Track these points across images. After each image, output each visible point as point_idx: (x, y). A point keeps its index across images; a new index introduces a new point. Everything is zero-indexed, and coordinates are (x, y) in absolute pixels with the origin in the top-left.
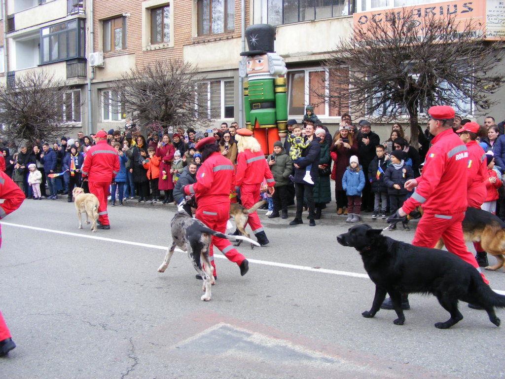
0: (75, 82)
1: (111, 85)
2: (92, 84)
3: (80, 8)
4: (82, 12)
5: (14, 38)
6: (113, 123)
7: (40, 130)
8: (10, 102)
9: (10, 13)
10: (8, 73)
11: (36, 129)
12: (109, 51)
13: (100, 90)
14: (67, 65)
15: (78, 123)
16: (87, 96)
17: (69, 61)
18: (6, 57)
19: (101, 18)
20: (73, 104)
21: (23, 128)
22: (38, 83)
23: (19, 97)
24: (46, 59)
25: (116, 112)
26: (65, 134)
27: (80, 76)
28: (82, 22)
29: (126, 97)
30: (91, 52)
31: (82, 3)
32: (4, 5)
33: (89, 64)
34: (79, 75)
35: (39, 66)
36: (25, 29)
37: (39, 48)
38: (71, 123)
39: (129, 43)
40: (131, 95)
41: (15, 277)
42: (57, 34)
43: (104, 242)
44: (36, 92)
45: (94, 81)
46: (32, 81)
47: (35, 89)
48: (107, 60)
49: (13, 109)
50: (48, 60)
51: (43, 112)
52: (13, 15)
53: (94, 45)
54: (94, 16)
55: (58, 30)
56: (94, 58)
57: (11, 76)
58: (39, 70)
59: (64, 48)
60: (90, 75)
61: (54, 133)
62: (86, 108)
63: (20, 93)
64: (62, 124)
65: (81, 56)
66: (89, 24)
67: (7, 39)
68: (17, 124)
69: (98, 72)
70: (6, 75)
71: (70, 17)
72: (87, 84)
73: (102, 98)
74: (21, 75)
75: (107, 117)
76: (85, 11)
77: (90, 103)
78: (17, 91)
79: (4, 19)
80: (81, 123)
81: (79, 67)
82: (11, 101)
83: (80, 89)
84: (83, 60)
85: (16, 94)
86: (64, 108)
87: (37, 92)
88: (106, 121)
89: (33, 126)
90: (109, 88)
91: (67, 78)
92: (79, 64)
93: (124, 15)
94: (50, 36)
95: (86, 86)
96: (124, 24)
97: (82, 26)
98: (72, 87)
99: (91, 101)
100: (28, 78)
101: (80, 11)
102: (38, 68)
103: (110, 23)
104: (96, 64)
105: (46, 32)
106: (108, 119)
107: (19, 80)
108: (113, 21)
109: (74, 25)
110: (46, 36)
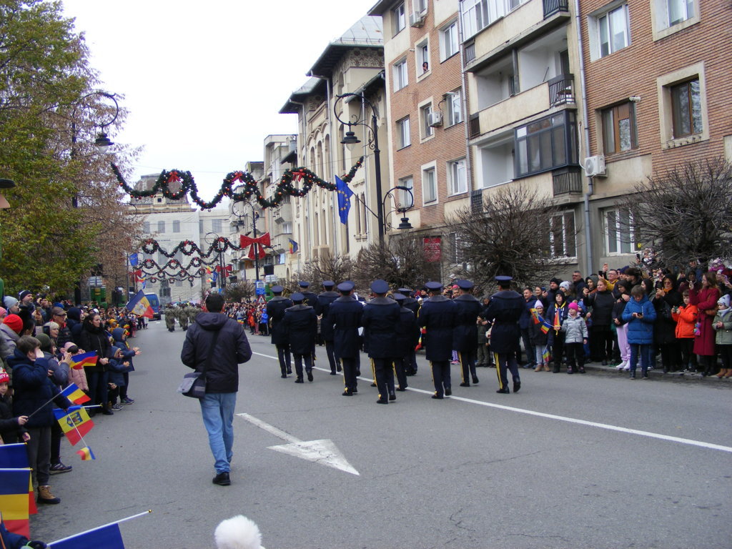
0: (565, 200)
1: (620, 202)
2: (590, 201)
3: (567, 96)
4: (570, 100)
5: (479, 145)
6: (622, 257)
7: (520, 271)
8: (477, 233)
9: (473, 112)
10: (473, 192)
11: (514, 269)
12: (612, 154)
13: (602, 210)
14: (553, 177)
15: (573, 258)
16: (584, 219)
17: (556, 171)
18: (469, 171)
19: (598, 107)
20: (564, 232)
21: (496, 268)
22: (515, 205)
23: (490, 225)
24: (524, 170)
25: (626, 242)
26: (554, 275)
27: (573, 191)
28: (571, 114)
29: (643, 218)
30: (587, 157)
31: (570, 88)
32: (465, 102)
33: (586, 174)
34: (571, 190)
35: (514, 180)
36: (493, 131)
37: (514, 155)
38: (563, 259)
39: (641, 140)
40: (651, 215)
41: (488, 479)
42: (536, 135)
43: (617, 433)
44: (512, 217)
45: (594, 197)
46: (507, 202)
47: (511, 213)
48: (611, 166)
49: (482, 241)
50: (527, 171)
51: (524, 245)
52: (477, 114)
53: (590, 145)
54: (588, 104)
55: (537, 130)
56: (592, 164)
57: (477, 196)
58: (516, 186)
59: (548, 153)
60: (587, 188)
61: (539, 274)
62: (583, 237)
63: (490, 219)
64: (549, 261)
65: (573, 162)
66: (582, 117)
67: (470, 147)
68: (488, 262)
69: (598, 184)
70: (470, 195)
71: (555, 110)
72: (584, 202)
73: (606, 221)
74: (490, 194)
75: (613, 248)
76: (574, 99)
77: (588, 228)
78: (487, 216)
79: (466, 121)
80: (576, 258)
81: (570, 178)
82: (478, 231)
83: (573, 210)
84: (576, 169)
85: (485, 221)
86: (552, 238)
87: (515, 217)
88: (613, 254)
89: (509, 265)
90: (617, 206)
91: (554, 195)
92: (570, 174)
93: (631, 99)
94: (527, 138)
95: (582, 205)
96: (632, 112)
97: (572, 120)
98: (563, 207)
99: (590, 225)
100: (500, 198)
101: (567, 100)
102: (513, 183)
103: (611, 112)
104: (595, 172)
105: (522, 133)
106: (616, 251)
107: (489, 200)
108: (615, 109)
109: (561, 120)
110: (522, 139)
